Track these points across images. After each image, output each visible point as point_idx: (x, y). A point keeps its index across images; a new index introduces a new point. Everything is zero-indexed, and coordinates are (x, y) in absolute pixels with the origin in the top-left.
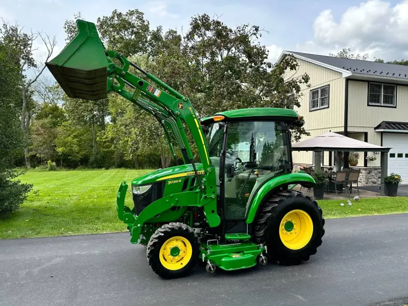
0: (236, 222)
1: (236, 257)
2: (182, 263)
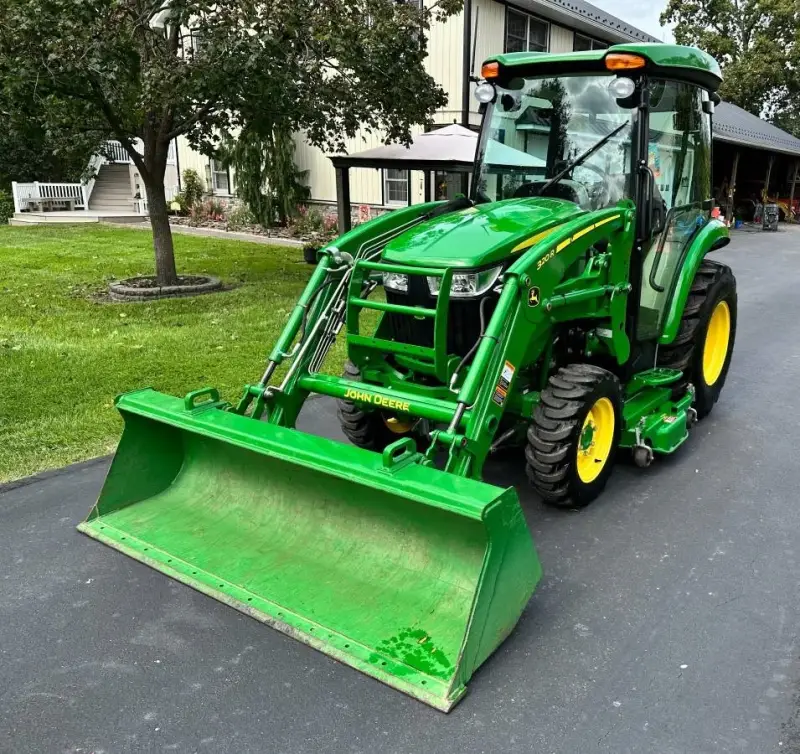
1: (670, 421)
2: (597, 461)
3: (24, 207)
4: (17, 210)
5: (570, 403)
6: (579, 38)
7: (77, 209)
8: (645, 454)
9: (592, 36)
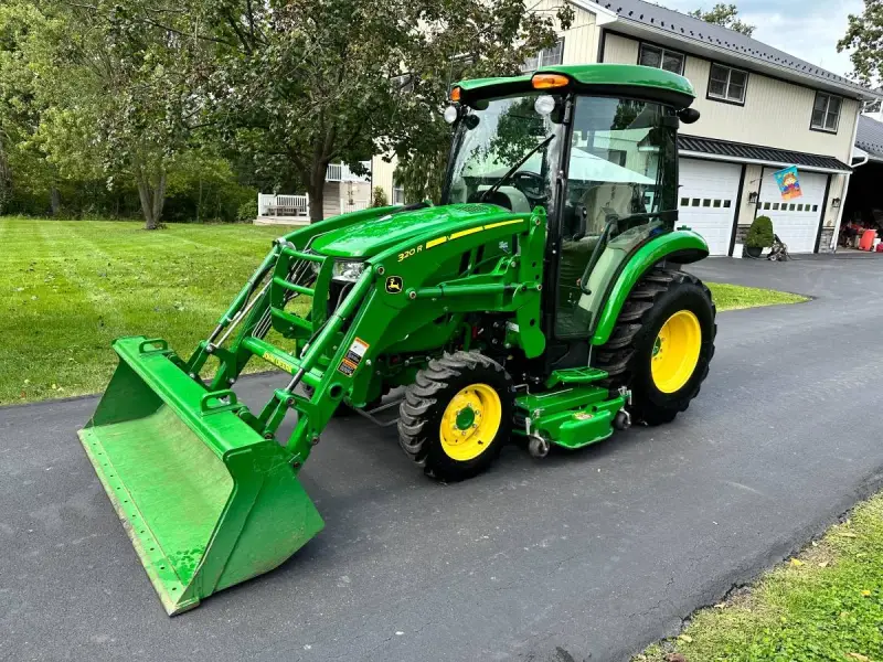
0: (569, 343)
1: (583, 418)
2: (480, 442)
3: (265, 212)
4: (260, 214)
5: (435, 383)
6: (716, 67)
7: (301, 215)
8: (538, 444)
9: (729, 65)
